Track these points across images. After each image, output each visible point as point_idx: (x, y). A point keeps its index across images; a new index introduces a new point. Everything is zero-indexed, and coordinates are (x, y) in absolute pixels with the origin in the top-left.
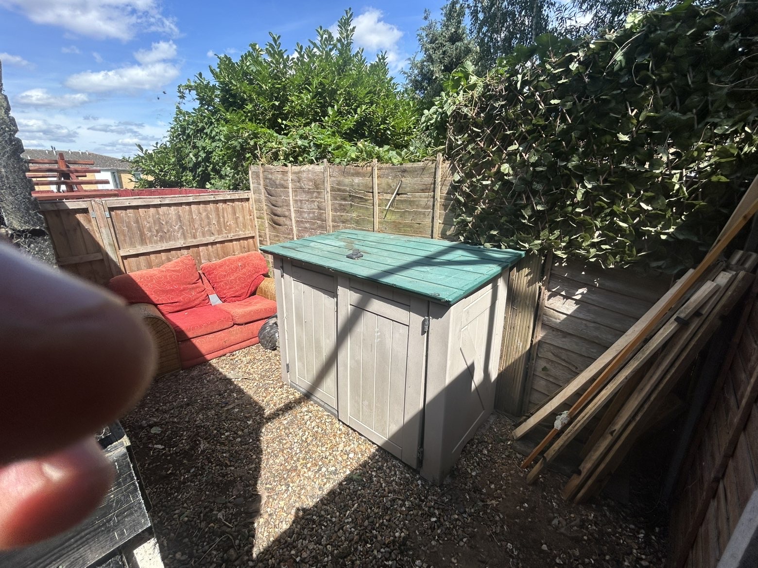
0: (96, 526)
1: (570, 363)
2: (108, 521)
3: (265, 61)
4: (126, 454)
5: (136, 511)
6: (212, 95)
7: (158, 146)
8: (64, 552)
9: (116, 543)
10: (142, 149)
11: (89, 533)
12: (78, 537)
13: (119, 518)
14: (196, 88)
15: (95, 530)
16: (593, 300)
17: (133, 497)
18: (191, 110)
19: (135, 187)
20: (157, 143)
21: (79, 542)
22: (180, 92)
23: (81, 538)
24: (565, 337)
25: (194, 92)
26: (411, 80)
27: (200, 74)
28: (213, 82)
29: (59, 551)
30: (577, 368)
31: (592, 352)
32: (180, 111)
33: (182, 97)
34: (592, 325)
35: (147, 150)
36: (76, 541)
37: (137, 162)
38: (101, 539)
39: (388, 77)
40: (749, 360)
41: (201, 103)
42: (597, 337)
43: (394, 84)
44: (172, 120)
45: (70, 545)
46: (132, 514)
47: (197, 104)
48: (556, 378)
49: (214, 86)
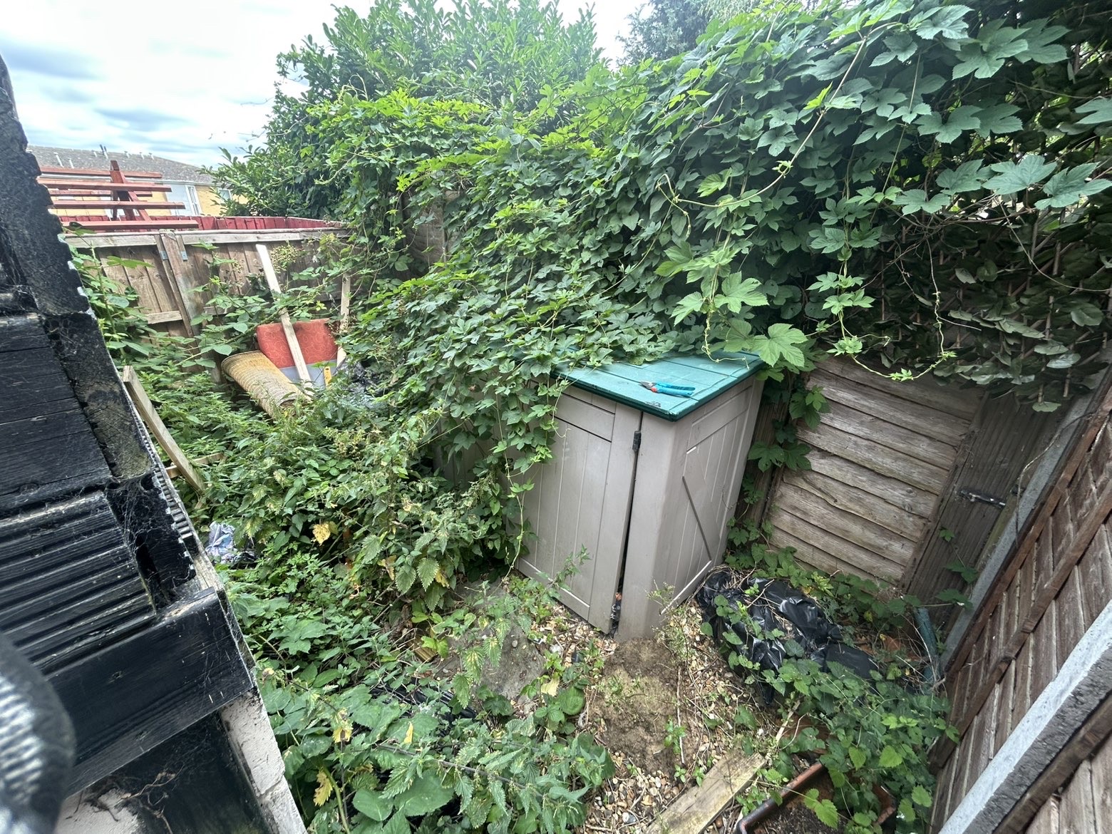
0: (185, 687)
1: (826, 494)
2: (201, 682)
3: (407, 18)
4: (218, 603)
5: (234, 671)
6: (328, 71)
7: (253, 151)
8: (147, 715)
9: (211, 708)
10: (229, 156)
11: (178, 695)
12: (163, 699)
13: (214, 678)
14: (304, 60)
15: (184, 691)
16: (870, 408)
17: (230, 654)
18: (298, 96)
19: (222, 213)
20: (250, 147)
21: (165, 706)
22: (280, 64)
23: (168, 700)
24: (823, 457)
25: (301, 66)
26: (631, 52)
27: (310, 38)
28: (330, 50)
29: (143, 714)
30: (836, 501)
31: (862, 481)
32: (280, 98)
33: (284, 73)
34: (866, 443)
35: (236, 158)
36: (162, 704)
37: (221, 174)
38: (192, 702)
39: (596, 46)
40: (1081, 506)
41: (312, 84)
42: (869, 461)
43: (604, 60)
44: (270, 111)
45: (155, 708)
46: (230, 673)
47: (306, 87)
48: (805, 513)
49: (331, 57)
